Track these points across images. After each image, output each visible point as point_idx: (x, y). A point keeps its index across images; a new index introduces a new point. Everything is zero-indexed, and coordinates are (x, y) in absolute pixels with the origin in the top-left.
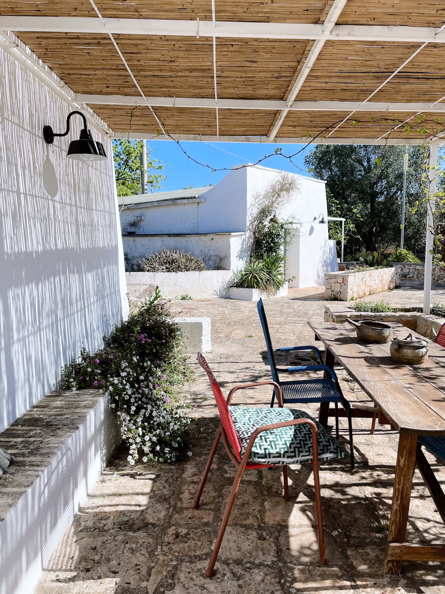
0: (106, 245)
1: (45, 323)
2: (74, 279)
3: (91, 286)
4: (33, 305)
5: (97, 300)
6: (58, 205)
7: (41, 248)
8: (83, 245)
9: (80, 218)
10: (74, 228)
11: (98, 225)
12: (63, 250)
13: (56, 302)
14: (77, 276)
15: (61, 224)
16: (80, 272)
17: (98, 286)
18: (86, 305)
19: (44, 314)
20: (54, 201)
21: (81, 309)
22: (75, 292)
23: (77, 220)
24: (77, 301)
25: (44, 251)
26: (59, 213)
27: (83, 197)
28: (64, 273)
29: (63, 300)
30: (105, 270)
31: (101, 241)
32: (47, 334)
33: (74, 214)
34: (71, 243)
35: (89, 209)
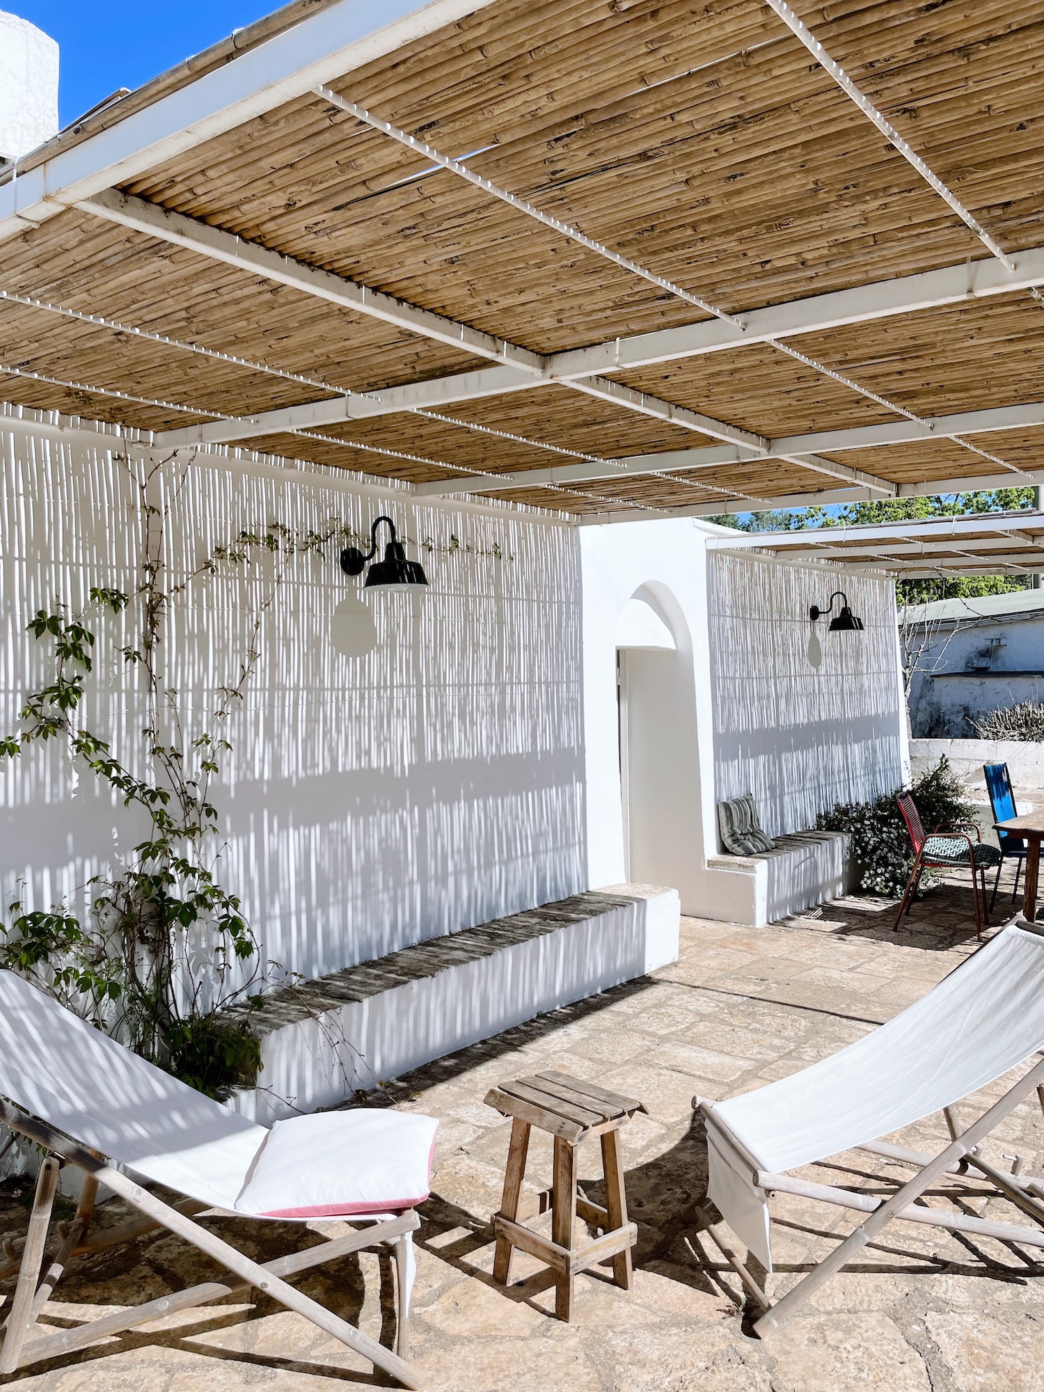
0: (880, 712)
1: (808, 785)
2: (838, 751)
3: (857, 758)
4: (798, 767)
5: (865, 775)
6: (822, 679)
7: (806, 721)
8: (849, 715)
9: (846, 687)
10: (839, 697)
11: (870, 691)
12: (826, 721)
13: (817, 768)
14: (840, 747)
15: (826, 696)
16: (844, 743)
17: (866, 758)
18: (851, 776)
19: (808, 778)
20: (818, 675)
21: (844, 781)
22: (838, 761)
23: (842, 690)
24: (839, 772)
25: (809, 724)
26: (823, 686)
27: (851, 664)
28: (827, 743)
29: (825, 768)
30: (877, 742)
31: (873, 707)
32: (810, 795)
33: (840, 684)
34: (836, 713)
35: (858, 674)
